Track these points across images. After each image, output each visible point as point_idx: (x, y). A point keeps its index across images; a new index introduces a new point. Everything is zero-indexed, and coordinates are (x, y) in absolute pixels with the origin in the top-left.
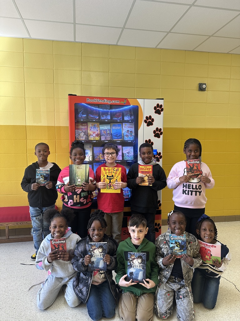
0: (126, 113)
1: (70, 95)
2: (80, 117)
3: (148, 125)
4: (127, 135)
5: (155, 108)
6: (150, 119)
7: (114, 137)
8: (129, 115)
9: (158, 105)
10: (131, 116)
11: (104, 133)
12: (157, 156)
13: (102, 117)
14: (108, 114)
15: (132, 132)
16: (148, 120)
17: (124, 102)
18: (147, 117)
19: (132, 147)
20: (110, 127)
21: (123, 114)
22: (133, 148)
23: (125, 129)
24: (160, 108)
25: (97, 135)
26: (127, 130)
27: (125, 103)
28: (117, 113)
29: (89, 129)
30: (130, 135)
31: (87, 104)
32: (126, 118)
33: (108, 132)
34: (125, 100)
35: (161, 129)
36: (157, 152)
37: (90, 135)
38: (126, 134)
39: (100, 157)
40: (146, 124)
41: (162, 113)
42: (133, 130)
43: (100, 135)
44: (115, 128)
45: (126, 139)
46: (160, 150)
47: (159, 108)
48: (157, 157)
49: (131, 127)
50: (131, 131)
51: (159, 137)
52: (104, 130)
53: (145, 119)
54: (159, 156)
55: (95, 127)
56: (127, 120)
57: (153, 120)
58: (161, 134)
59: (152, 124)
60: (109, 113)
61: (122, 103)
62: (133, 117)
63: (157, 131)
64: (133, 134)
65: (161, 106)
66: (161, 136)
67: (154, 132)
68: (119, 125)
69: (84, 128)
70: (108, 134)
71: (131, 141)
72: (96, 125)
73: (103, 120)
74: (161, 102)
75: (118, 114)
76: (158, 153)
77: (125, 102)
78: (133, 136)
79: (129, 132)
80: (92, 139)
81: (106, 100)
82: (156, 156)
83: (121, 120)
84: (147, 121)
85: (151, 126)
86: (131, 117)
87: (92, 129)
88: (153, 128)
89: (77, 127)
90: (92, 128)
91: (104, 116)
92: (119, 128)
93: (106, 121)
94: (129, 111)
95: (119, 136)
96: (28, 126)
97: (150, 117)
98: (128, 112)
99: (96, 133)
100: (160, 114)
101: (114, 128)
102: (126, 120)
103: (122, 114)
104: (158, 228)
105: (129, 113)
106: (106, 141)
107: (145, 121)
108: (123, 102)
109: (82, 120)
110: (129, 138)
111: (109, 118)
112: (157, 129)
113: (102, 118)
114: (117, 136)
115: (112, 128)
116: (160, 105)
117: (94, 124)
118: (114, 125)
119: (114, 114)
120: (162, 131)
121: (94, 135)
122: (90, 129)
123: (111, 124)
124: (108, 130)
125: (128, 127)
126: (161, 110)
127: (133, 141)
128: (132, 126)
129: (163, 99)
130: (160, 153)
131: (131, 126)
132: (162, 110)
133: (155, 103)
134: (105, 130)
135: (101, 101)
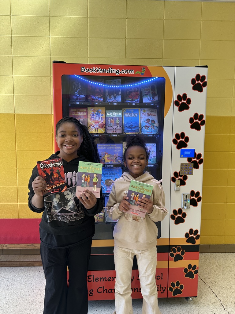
0: (146, 91)
1: (55, 62)
2: (75, 98)
3: (181, 109)
4: (147, 125)
5: (193, 81)
6: (184, 100)
7: (126, 129)
8: (150, 94)
9: (198, 76)
10: (154, 96)
11: (111, 122)
12: (195, 159)
13: (108, 98)
14: (117, 94)
15: (155, 122)
16: (181, 101)
17: (141, 71)
18: (179, 97)
19: (154, 144)
20: (121, 114)
21: (141, 93)
22: (156, 146)
23: (143, 117)
24: (201, 81)
25: (102, 126)
26: (147, 119)
27: (142, 74)
28: (132, 92)
29: (89, 117)
30: (151, 126)
31: (81, 76)
32: (146, 100)
33: (117, 121)
34: (144, 68)
35: (202, 116)
36: (195, 154)
37: (91, 126)
38: (145, 124)
39: (106, 159)
40: (177, 108)
41: (204, 89)
42: (155, 118)
43: (104, 126)
44: (129, 116)
45: (145, 131)
46: (200, 150)
47: (199, 82)
48: (195, 161)
49: (153, 115)
50: (152, 121)
51: (198, 128)
52: (112, 118)
53: (177, 99)
54: (197, 159)
55: (98, 114)
56: (147, 103)
57: (189, 101)
58: (203, 123)
59: (187, 108)
60: (120, 93)
61: (138, 74)
62: (156, 98)
63: (196, 119)
64: (156, 125)
65: (204, 77)
66: (203, 127)
67: (191, 120)
68: (134, 111)
69: (83, 116)
70: (117, 124)
71: (153, 135)
72: (100, 110)
73: (110, 102)
74: (203, 72)
75: (133, 94)
76: (197, 154)
77: (143, 71)
78: (156, 128)
79: (150, 122)
80: (94, 132)
81: (111, 69)
82: (193, 160)
83: (138, 102)
84: (179, 103)
85: (185, 111)
86: (153, 98)
87: (95, 117)
88: (189, 114)
89: (72, 113)
90: (93, 115)
91: (112, 97)
92: (134, 115)
93: (115, 104)
94: (150, 88)
95: (134, 128)
96: (17, 114)
97: (185, 95)
98: (149, 90)
99: (100, 123)
100: (201, 90)
101: (127, 115)
102: (145, 103)
103: (139, 93)
104: (193, 271)
105: (151, 91)
106: (114, 136)
107: (176, 103)
108: (140, 73)
109: (78, 103)
110: (149, 131)
111: (119, 99)
112: (196, 115)
113: (109, 100)
114: (131, 128)
115: (124, 115)
116: (201, 76)
117: (96, 108)
118: (127, 112)
119: (128, 93)
120: (204, 119)
121: (97, 126)
122: (91, 117)
123: (123, 109)
124: (117, 118)
125: (149, 115)
126: (203, 84)
127: (156, 134)
128: (154, 113)
129: (206, 67)
130: (200, 155)
131: (152, 113)
132: (205, 84)
133: (193, 73)
134: (114, 117)
135: (103, 72)
